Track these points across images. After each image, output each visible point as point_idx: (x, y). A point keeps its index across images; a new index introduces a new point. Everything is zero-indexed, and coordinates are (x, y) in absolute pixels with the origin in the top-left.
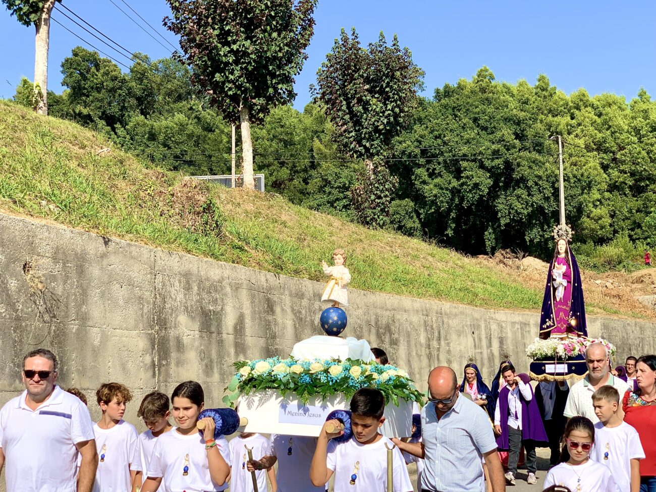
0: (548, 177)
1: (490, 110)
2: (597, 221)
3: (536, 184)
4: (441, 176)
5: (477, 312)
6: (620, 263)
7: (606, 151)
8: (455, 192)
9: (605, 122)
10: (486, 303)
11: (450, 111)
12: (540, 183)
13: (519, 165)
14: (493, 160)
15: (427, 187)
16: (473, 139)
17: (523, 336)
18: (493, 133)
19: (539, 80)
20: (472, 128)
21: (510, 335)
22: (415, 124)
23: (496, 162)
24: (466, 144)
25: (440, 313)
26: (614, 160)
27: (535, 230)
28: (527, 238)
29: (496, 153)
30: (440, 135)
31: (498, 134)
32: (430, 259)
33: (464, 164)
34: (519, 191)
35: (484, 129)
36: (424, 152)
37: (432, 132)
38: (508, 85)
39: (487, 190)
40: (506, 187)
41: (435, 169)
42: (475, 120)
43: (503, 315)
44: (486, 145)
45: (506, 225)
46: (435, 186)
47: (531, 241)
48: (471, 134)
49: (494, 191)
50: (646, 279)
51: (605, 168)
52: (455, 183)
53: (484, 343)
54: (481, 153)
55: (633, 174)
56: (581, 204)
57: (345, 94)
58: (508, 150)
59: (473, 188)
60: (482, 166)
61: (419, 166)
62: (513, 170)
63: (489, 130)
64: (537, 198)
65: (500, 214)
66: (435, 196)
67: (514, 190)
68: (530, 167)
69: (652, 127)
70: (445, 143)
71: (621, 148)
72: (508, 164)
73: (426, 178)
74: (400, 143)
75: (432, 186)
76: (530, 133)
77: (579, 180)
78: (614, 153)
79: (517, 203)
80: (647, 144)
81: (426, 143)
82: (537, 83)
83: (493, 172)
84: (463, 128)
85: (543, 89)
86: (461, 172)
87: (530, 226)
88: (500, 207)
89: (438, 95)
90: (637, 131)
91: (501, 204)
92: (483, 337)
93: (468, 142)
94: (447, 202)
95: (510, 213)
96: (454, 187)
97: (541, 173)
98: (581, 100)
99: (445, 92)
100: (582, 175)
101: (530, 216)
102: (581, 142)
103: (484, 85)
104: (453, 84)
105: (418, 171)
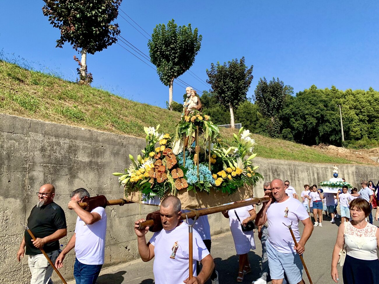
0: (337, 118)
2: (355, 133)
3: (333, 121)
4: (299, 121)
5: (308, 164)
6: (365, 146)
7: (357, 109)
8: (305, 125)
9: (357, 100)
10: (312, 161)
11: (302, 99)
13: (326, 115)
14: (316, 114)
15: (295, 124)
16: (310, 108)
17: (326, 172)
18: (316, 106)
19: (332, 87)
21: (321, 172)
22: (290, 104)
23: (318, 115)
25: (294, 165)
26: (361, 112)
27: (333, 136)
28: (330, 139)
29: (318, 113)
30: (298, 107)
31: (318, 106)
32: (293, 147)
33: (307, 116)
34: (327, 124)
35: (313, 104)
36: (293, 113)
37: (295, 107)
38: (322, 90)
39: (315, 124)
40: (322, 123)
41: (297, 118)
42: (310, 102)
43: (318, 165)
44: (314, 110)
45: (322, 135)
46: (298, 124)
47: (332, 140)
48: (309, 106)
49: (318, 125)
50: (375, 151)
51: (357, 115)
53: (311, 175)
54: (312, 113)
55: (368, 116)
56: (349, 126)
58: (322, 111)
59: (310, 124)
60: (313, 117)
61: (292, 118)
62: (324, 117)
64: (333, 126)
65: (320, 132)
66: (298, 127)
67: (325, 123)
68: (330, 116)
69: (375, 100)
70: (300, 110)
71: (363, 108)
72: (322, 115)
73: (294, 121)
74: (285, 111)
76: (329, 105)
77: (348, 119)
78: (360, 109)
79: (326, 128)
80: (373, 106)
81: (294, 110)
82: (331, 89)
83: (317, 118)
84: (306, 105)
85: (334, 90)
86: (306, 119)
89: (297, 95)
90: (369, 101)
91: (320, 129)
92: (311, 172)
93: (308, 109)
94: (302, 128)
95: (324, 131)
97: (334, 117)
98: (348, 93)
99: (300, 94)
100: (349, 117)
101: (331, 132)
102: (348, 107)
103: (313, 90)
104: (302, 91)
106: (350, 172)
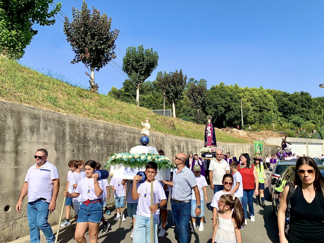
0: (238, 108)
1: (224, 93)
2: (251, 119)
3: (236, 110)
4: (212, 109)
5: (224, 144)
6: (256, 129)
7: (252, 102)
8: (215, 112)
9: (252, 95)
10: (225, 142)
11: (214, 93)
12: (237, 110)
13: (231, 106)
15: (209, 111)
17: (233, 149)
19: (235, 85)
20: (220, 97)
21: (231, 148)
23: (226, 105)
24: (218, 101)
26: (255, 104)
27: (236, 121)
28: (233, 123)
29: (226, 103)
30: (212, 99)
31: (226, 99)
33: (218, 106)
34: (232, 112)
35: (222, 97)
36: (208, 103)
37: (210, 98)
38: (228, 86)
39: (223, 112)
40: (228, 111)
41: (211, 107)
42: (220, 95)
43: (229, 144)
44: (223, 101)
45: (228, 120)
46: (211, 111)
48: (220, 99)
49: (225, 112)
50: (263, 134)
51: (252, 106)
52: (216, 110)
54: (222, 103)
55: (259, 107)
56: (247, 115)
57: (193, 95)
58: (229, 102)
59: (220, 111)
60: (223, 106)
61: (207, 106)
62: (230, 107)
63: (224, 98)
64: (236, 113)
66: (211, 113)
67: (230, 111)
68: (234, 106)
69: (264, 95)
70: (213, 101)
71: (256, 101)
72: (229, 106)
73: (209, 109)
75: (210, 111)
76: (234, 98)
79: (231, 115)
80: (263, 100)
81: (208, 101)
83: (225, 108)
84: (218, 97)
85: (236, 87)
86: (217, 108)
87: (234, 120)
88: (227, 116)
89: (211, 89)
90: (260, 97)
91: (227, 115)
92: (225, 149)
94: (214, 115)
95: (229, 117)
96: (216, 111)
97: (237, 108)
98: (246, 89)
99: (213, 88)
100: (247, 108)
101: (235, 118)
102: (246, 100)
103: (222, 86)
104: (215, 86)
105: (207, 107)
106: (247, 148)
